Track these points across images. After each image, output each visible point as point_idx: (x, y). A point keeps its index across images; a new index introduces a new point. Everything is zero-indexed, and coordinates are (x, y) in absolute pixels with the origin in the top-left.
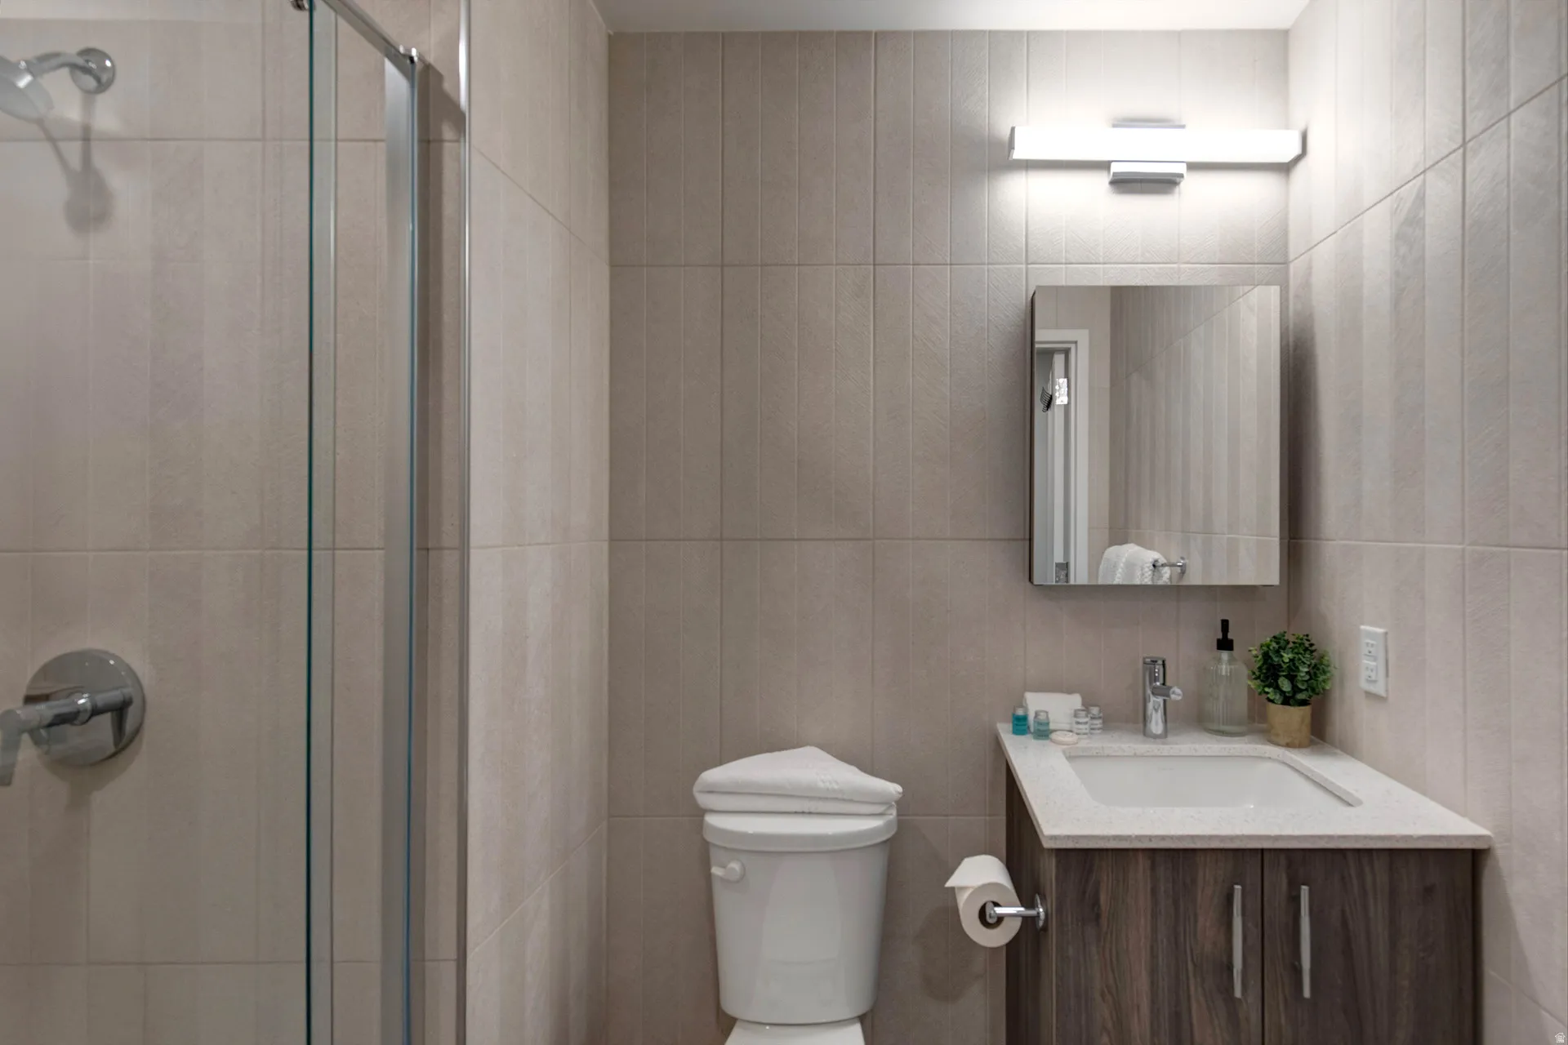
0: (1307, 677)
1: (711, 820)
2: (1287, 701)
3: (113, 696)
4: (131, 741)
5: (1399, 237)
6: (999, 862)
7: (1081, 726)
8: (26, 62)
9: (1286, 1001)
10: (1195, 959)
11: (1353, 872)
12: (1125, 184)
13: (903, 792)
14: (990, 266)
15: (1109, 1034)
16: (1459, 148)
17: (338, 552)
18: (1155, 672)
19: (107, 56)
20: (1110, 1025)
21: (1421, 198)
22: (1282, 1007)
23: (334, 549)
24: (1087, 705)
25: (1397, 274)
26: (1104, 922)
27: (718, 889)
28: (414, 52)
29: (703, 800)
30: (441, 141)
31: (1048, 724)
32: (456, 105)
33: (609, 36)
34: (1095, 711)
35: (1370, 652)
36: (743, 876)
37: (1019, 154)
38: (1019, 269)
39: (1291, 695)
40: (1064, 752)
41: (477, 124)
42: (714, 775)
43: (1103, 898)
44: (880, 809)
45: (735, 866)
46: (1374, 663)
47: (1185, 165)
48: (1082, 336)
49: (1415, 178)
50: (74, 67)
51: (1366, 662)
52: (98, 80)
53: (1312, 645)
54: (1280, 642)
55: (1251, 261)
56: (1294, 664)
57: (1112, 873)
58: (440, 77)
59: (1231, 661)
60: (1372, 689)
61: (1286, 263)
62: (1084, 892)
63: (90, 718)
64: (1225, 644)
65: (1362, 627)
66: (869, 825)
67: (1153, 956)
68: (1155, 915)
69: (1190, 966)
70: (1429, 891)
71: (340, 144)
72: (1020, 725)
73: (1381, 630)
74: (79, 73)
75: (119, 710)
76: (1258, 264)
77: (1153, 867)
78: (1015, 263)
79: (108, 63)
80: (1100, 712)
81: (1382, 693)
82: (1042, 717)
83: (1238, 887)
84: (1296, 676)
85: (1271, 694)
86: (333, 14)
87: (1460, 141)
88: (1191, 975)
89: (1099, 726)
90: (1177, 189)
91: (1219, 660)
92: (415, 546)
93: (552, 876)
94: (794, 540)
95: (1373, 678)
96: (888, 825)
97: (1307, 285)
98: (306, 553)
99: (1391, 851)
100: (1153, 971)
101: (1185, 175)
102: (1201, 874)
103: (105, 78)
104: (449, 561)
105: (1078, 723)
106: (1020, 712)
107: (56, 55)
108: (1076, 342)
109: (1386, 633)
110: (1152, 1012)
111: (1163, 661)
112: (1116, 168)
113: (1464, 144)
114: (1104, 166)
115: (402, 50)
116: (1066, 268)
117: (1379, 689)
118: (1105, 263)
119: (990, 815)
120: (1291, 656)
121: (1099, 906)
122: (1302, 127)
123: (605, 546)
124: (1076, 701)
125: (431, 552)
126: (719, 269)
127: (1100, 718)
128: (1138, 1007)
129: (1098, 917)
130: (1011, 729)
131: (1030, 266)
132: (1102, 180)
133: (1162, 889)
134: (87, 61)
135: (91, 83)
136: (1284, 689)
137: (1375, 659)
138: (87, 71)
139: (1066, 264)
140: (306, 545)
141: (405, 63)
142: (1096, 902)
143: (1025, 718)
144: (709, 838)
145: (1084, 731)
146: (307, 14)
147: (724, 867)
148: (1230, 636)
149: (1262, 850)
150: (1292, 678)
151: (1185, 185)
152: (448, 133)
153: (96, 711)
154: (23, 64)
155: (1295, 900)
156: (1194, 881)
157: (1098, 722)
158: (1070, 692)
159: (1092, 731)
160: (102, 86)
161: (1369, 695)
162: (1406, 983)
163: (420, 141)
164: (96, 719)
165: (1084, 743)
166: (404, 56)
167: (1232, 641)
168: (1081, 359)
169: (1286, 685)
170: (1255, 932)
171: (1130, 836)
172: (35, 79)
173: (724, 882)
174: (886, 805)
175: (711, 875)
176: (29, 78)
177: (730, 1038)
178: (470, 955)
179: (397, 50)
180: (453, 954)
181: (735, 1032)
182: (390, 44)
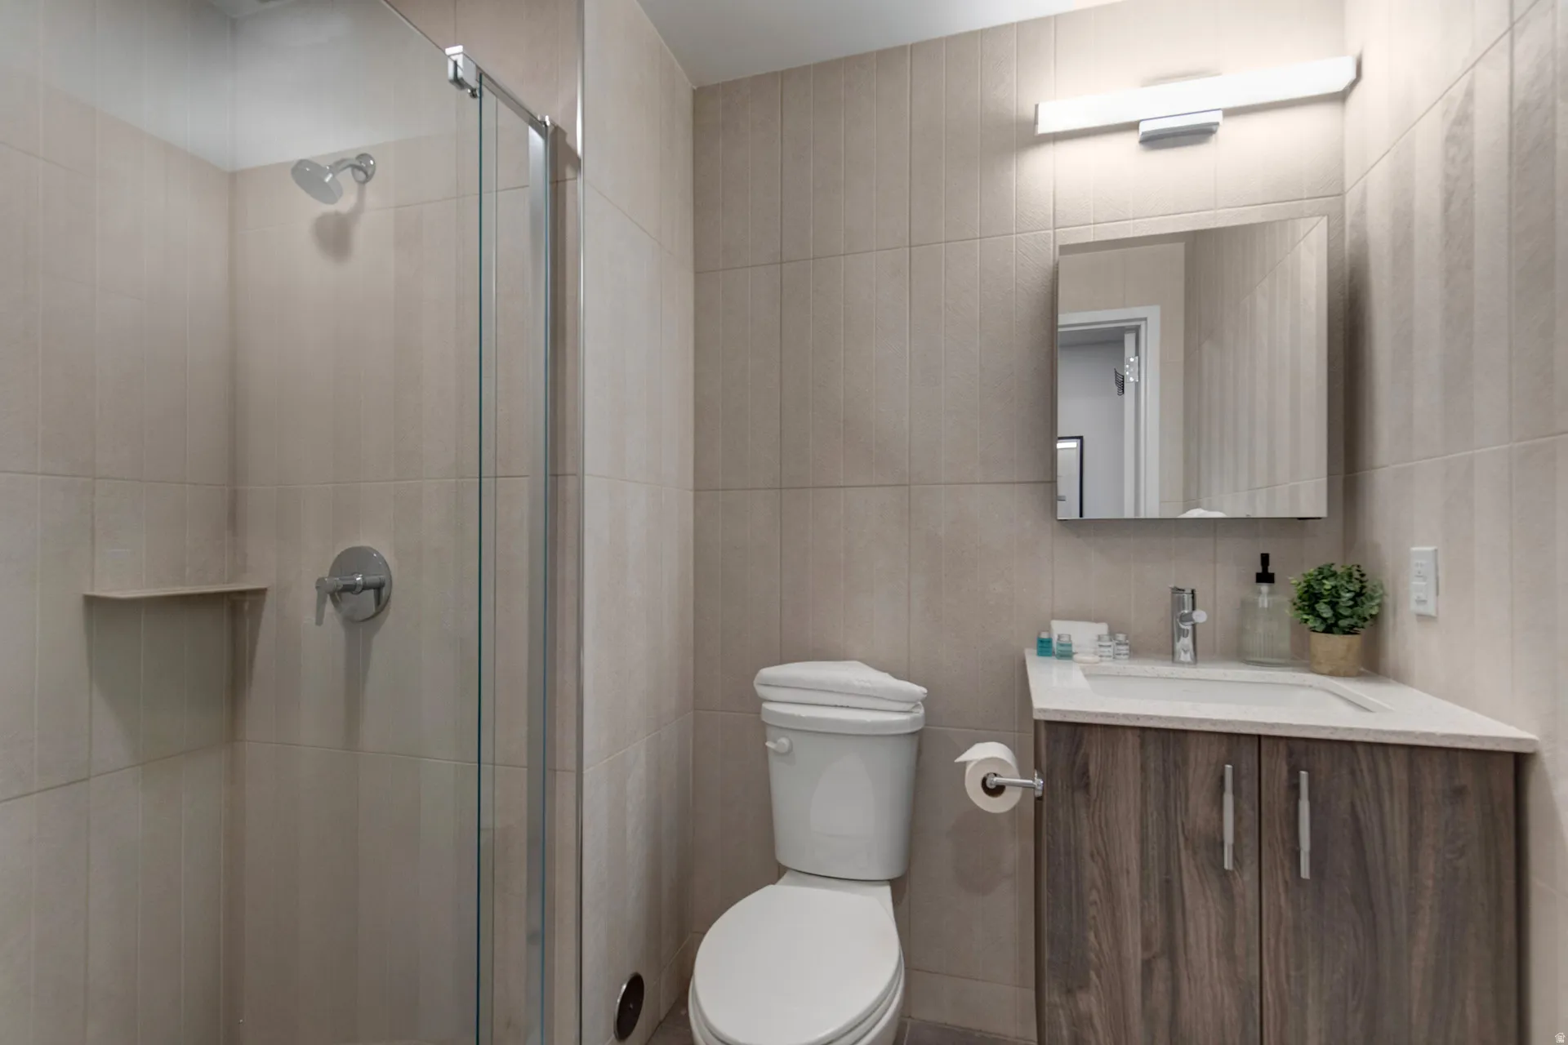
0: (1351, 603)
1: (766, 706)
2: (1329, 630)
3: (373, 579)
4: (385, 606)
5: (1451, 139)
6: (1007, 748)
7: (1103, 649)
8: (330, 166)
9: (1286, 882)
10: (1186, 833)
11: (1364, 766)
12: (1155, 141)
13: (928, 693)
14: (1018, 235)
15: (1099, 892)
16: (1505, 33)
17: (498, 479)
18: (1182, 601)
19: (372, 158)
20: (1099, 883)
21: (1469, 95)
22: (1281, 889)
23: (496, 477)
24: (1112, 634)
25: (1447, 177)
26: (1094, 792)
27: (772, 758)
28: (547, 119)
29: (762, 691)
30: (565, 180)
31: (1070, 645)
32: (574, 152)
33: (694, 91)
34: (1121, 637)
35: (1419, 573)
36: (790, 751)
37: (1043, 128)
38: (1047, 234)
39: (1333, 622)
40: (1083, 670)
41: (589, 165)
42: (767, 672)
43: (1092, 768)
44: (908, 707)
45: (784, 741)
46: (1424, 583)
47: (1221, 112)
48: (1151, 316)
49: (1463, 75)
50: (354, 167)
51: (1417, 583)
52: (366, 173)
53: (1363, 575)
54: (1325, 573)
55: (1299, 197)
56: (1337, 592)
57: (1101, 748)
58: (564, 134)
59: (1270, 593)
60: (1422, 609)
61: (1341, 194)
62: (1074, 763)
63: (361, 591)
64: (1265, 577)
65: (1414, 549)
66: (899, 719)
67: (1143, 826)
68: (1144, 789)
69: (1181, 839)
70: (1459, 793)
71: (499, 193)
72: (1044, 647)
73: (1430, 549)
74: (356, 170)
75: (378, 588)
76: (1307, 199)
77: (1142, 746)
78: (1042, 230)
79: (372, 162)
80: (1127, 638)
81: (1433, 614)
82: (1065, 640)
83: (1229, 767)
84: (1337, 603)
85: (1311, 621)
86: (495, 98)
87: (1507, 24)
88: (1182, 846)
89: (1125, 652)
90: (1213, 138)
91: (1260, 593)
92: (548, 473)
94: (841, 487)
95: (1423, 598)
96: (914, 720)
97: (1362, 212)
98: (478, 480)
99: (1412, 748)
100: (1143, 841)
101: (1221, 123)
102: (1192, 756)
103: (369, 173)
104: (570, 484)
105: (1101, 646)
106: (1044, 636)
107: (343, 161)
108: (1145, 319)
109: (1436, 551)
110: (1142, 878)
111: (1193, 592)
112: (1144, 127)
113: (1512, 24)
114: (1133, 126)
115: (539, 118)
116: (1094, 228)
117: (1430, 609)
118: (1134, 219)
119: (1018, 732)
120: (1333, 583)
121: (1088, 777)
122: (1357, 53)
123: (691, 494)
124: (1102, 628)
125: (559, 478)
126: (779, 266)
127: (1127, 644)
128: (1128, 872)
129: (1087, 786)
130: (1035, 651)
131: (1057, 230)
132: (1132, 140)
133: (1152, 765)
134: (361, 162)
135: (361, 176)
136: (1325, 615)
137: (1424, 578)
138: (360, 168)
139: (1094, 224)
140: (478, 475)
141: (540, 126)
142: (1085, 773)
143: (1049, 641)
144: (764, 719)
145: (1107, 654)
146: (478, 100)
147: (775, 742)
148: (1270, 570)
149: (1259, 737)
150: (1333, 605)
151: (1221, 131)
152: (569, 173)
153: (365, 587)
154: (328, 168)
155: (1295, 788)
156: (1185, 761)
157: (1124, 649)
158: (1097, 621)
159: (1118, 657)
160: (368, 177)
161: (1423, 618)
162: (1430, 883)
163: (551, 183)
164: (365, 592)
165: (1108, 664)
166: (540, 122)
167: (1273, 575)
168: (1152, 338)
169: (1325, 611)
170: (1250, 814)
171: (1117, 714)
172: (334, 176)
173: (776, 753)
174: (912, 702)
175: (766, 747)
176: (330, 176)
177: (781, 881)
178: (585, 772)
179: (536, 119)
180: (574, 767)
181: (786, 878)
182: (532, 115)
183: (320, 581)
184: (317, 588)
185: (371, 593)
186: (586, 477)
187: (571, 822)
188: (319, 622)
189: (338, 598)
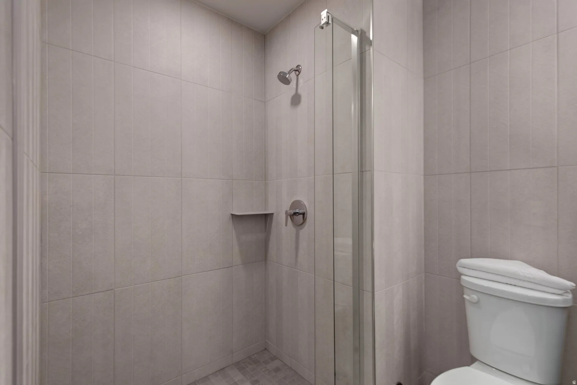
1: (463, 277)
4: (305, 220)
13: (575, 286)
27: (468, 306)
28: (359, 28)
29: (461, 270)
30: (365, 51)
32: (369, 38)
36: (478, 301)
41: (375, 44)
44: (560, 292)
45: (474, 296)
50: (295, 70)
52: (299, 72)
58: (365, 32)
63: (298, 215)
74: (296, 72)
75: (303, 214)
79: (300, 67)
93: (403, 282)
104: (368, 175)
107: (292, 69)
123: (422, 177)
126: (469, 65)
134: (297, 68)
138: (297, 70)
141: (355, 32)
144: (463, 284)
147: (469, 296)
152: (367, 48)
153: (300, 213)
154: (287, 73)
166: (356, 30)
172: (289, 75)
173: (470, 302)
174: (564, 290)
175: (464, 298)
176: (288, 75)
177: (474, 365)
178: (375, 293)
179: (354, 30)
180: (371, 290)
181: (476, 364)
182: (352, 29)
183: (286, 211)
184: (286, 213)
185: (301, 216)
186: (375, 172)
187: (370, 312)
188: (286, 225)
189: (292, 218)
